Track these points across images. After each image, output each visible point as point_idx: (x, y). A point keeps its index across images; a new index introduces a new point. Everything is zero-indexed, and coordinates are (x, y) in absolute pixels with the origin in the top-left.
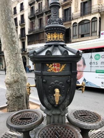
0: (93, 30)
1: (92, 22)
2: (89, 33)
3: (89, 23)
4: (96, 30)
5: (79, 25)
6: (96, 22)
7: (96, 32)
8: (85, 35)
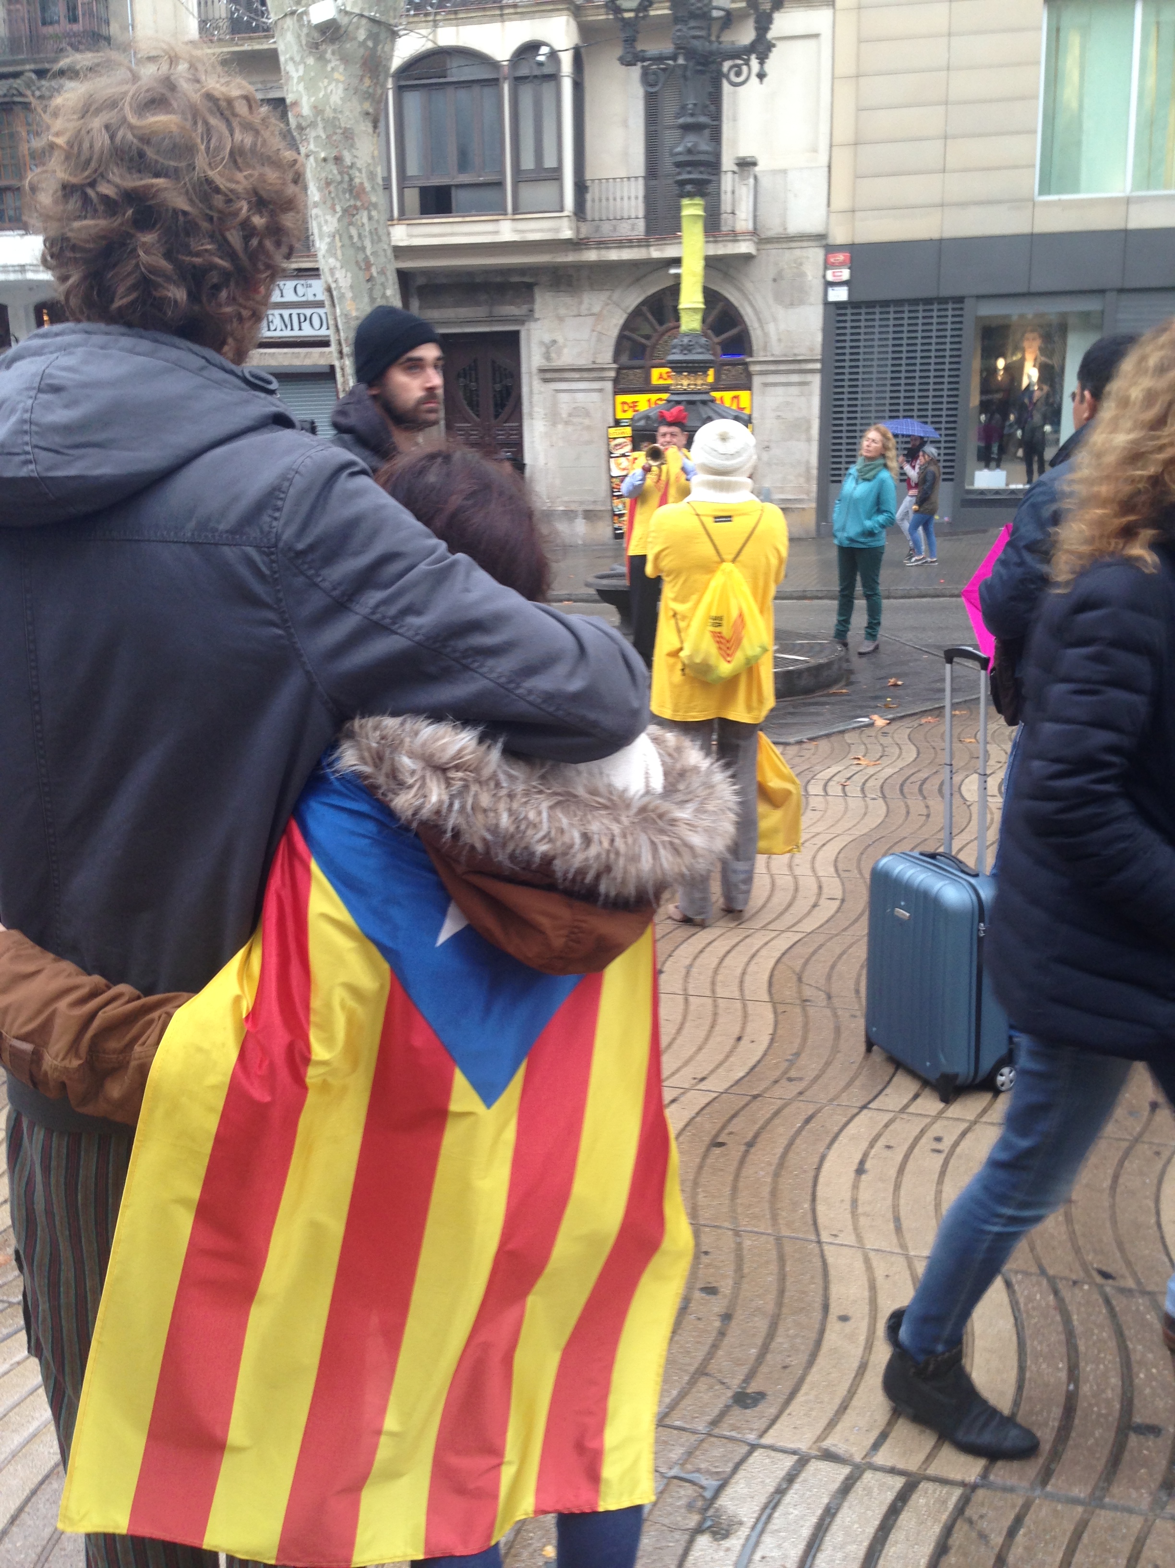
0: (528, 162)
1: (518, 81)
2: (499, 184)
3: (495, 82)
4: (550, 162)
5: (400, 90)
6: (547, 89)
7: (556, 175)
8: (457, 197)
